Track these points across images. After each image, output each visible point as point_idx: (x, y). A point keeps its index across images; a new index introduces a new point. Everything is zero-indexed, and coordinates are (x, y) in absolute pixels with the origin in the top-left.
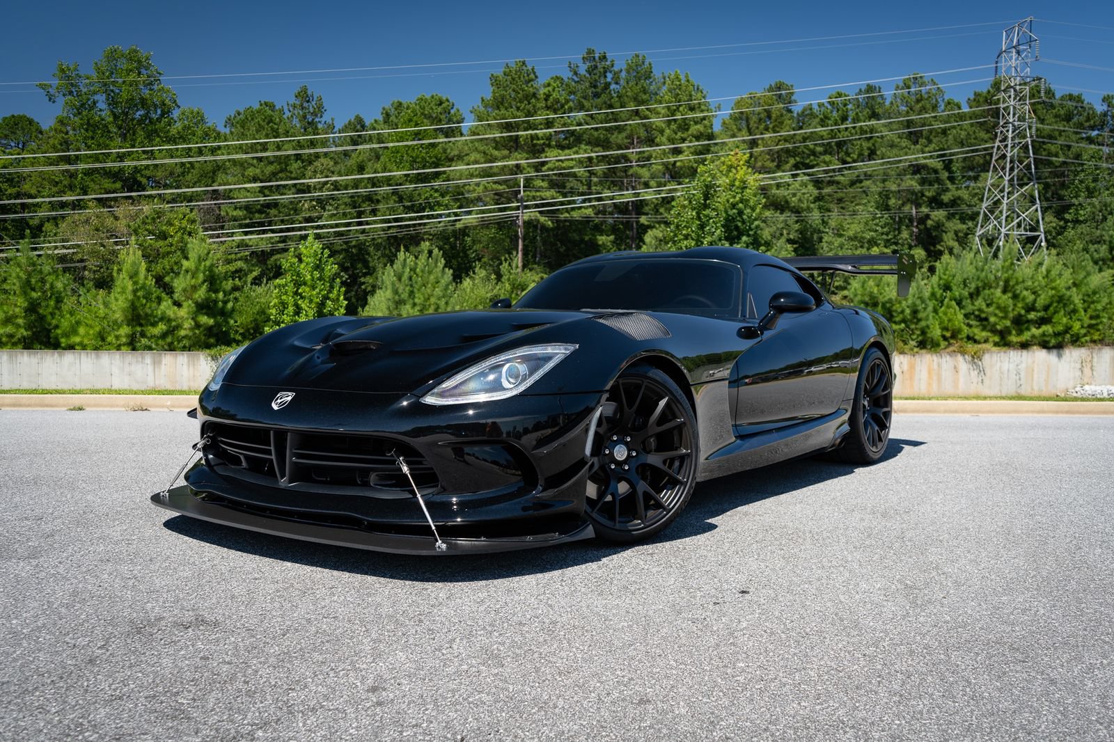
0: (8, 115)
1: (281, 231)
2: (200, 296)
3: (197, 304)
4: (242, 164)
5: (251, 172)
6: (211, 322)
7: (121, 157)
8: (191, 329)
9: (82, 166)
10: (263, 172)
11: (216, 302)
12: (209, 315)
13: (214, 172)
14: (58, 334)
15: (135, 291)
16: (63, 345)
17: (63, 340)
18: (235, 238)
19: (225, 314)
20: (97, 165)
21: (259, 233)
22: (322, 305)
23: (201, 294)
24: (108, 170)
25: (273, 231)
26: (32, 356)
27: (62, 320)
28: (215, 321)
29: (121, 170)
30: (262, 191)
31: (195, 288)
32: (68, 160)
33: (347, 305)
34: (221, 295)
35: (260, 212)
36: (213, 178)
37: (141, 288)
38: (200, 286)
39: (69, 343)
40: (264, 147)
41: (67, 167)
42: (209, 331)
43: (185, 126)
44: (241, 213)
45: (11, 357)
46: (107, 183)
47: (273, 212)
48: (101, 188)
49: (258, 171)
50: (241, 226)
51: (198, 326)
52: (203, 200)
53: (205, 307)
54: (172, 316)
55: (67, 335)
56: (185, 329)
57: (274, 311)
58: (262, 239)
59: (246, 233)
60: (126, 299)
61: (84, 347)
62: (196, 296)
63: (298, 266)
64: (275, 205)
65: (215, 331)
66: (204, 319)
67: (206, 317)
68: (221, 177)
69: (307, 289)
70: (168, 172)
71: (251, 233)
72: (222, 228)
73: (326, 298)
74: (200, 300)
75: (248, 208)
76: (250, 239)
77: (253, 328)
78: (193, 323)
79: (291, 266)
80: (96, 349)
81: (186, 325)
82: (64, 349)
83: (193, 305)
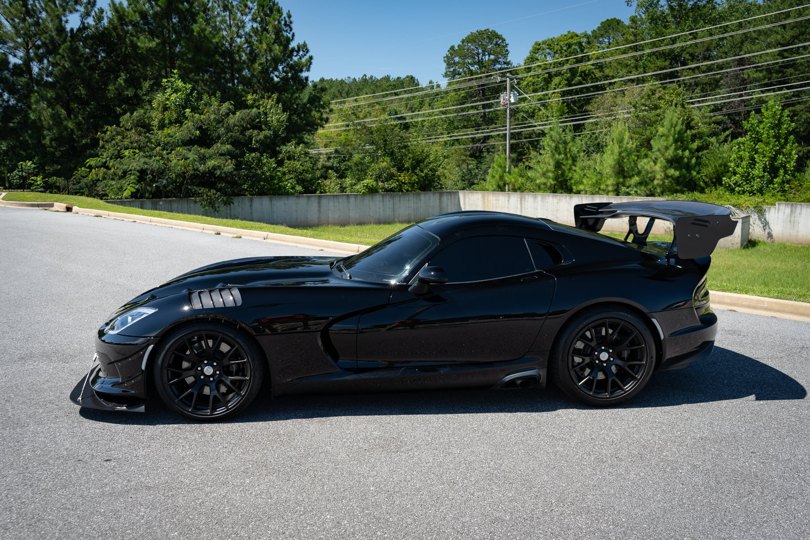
0: (604, 20)
1: (796, 87)
2: (669, 154)
3: (668, 161)
4: (766, 33)
5: (772, 39)
6: (677, 173)
7: (674, 41)
8: (662, 180)
9: (647, 51)
10: (783, 37)
11: (682, 158)
12: (676, 169)
13: (742, 42)
14: (572, 183)
15: (620, 153)
16: (574, 191)
17: (574, 187)
18: (754, 96)
19: (688, 167)
20: (655, 50)
21: (774, 90)
22: (774, 159)
23: (670, 153)
24: (661, 52)
25: (788, 88)
26: (554, 198)
27: (575, 174)
28: (680, 174)
29: (672, 51)
30: (781, 54)
31: (667, 148)
32: (636, 49)
33: (797, 158)
34: (687, 153)
35: (777, 72)
36: (740, 47)
37: (624, 150)
38: (671, 145)
39: (578, 189)
40: (788, 15)
41: (635, 54)
42: (677, 180)
43: (730, 6)
44: (761, 75)
45: (542, 198)
46: (660, 63)
47: (790, 70)
48: (655, 67)
49: (779, 37)
50: (760, 86)
51: (667, 176)
52: (730, 68)
53: (674, 162)
54: (649, 170)
55: (577, 183)
56: (658, 179)
57: (732, 164)
58: (777, 95)
59: (763, 92)
60: (613, 158)
61: (586, 193)
62: (667, 154)
63: (758, 126)
64: (793, 65)
65: (681, 179)
66: (671, 172)
67: (673, 170)
68: (747, 46)
69: (763, 146)
70: (705, 48)
71: (769, 91)
72: (745, 89)
73: (779, 152)
74: (670, 157)
75: (769, 70)
76: (767, 96)
77: (716, 178)
78: (663, 175)
79: (751, 127)
80: (593, 194)
81: (658, 176)
82: (575, 193)
83: (664, 161)
